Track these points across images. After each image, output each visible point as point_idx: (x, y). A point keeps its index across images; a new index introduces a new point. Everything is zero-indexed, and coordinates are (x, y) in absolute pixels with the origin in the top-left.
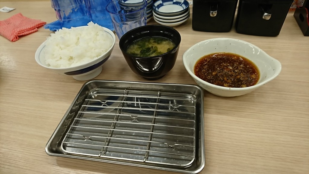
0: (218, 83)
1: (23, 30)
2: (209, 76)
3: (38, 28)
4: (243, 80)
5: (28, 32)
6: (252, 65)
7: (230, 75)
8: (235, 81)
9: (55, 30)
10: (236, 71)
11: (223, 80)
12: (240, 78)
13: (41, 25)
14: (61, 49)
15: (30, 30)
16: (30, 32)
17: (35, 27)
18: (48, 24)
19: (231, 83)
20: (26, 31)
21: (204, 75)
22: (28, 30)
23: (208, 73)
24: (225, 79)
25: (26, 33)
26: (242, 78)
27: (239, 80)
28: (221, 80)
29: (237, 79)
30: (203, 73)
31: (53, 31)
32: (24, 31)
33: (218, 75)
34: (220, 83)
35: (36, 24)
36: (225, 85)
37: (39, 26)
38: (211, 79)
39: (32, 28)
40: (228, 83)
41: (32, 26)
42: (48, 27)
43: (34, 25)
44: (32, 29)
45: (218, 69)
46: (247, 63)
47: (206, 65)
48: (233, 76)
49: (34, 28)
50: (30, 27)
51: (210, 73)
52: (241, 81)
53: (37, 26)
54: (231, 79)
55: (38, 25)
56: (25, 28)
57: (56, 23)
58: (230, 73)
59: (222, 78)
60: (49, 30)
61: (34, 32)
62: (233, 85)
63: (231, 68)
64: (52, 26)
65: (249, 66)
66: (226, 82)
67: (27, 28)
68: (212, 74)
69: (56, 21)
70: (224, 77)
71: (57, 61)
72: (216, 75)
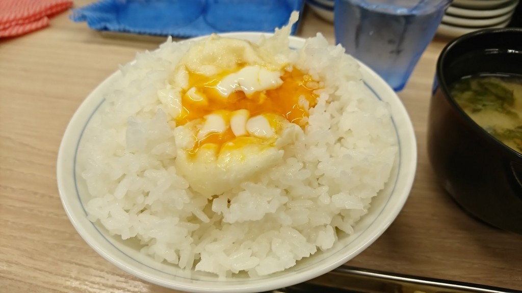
1: (6, 23)
3: (51, 16)
5: (20, 30)
9: (103, 27)
13: (59, 9)
15: (27, 21)
16: (28, 27)
17: (40, 13)
18: (84, 9)
20: (13, 23)
22: (20, 22)
25: (14, 31)
31: (97, 30)
32: (7, 25)
35: (43, 6)
37: (54, 10)
39: (34, 15)
41: (31, 12)
42: (83, 18)
43: (38, 9)
44: (33, 19)
49: (38, 17)
50: (26, 14)
53: (49, 12)
55: (51, 8)
56: (12, 17)
57: (105, 5)
60: (84, 25)
61: (37, 30)
64: (95, 14)
67: (19, 16)
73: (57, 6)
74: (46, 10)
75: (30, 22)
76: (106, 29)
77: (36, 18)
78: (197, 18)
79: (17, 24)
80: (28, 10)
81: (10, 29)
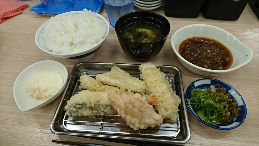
0: (200, 64)
1: (7, 13)
2: (191, 58)
3: (22, 10)
4: (220, 63)
5: (13, 15)
6: (226, 50)
7: (209, 58)
8: (214, 63)
9: (40, 13)
10: (214, 54)
11: (204, 62)
12: (217, 60)
13: (24, 7)
14: (61, 35)
15: (14, 12)
16: (15, 14)
17: (18, 9)
19: (210, 65)
20: (10, 13)
21: (187, 56)
22: (12, 12)
23: (190, 54)
24: (205, 61)
25: (11, 15)
26: (219, 61)
27: (216, 62)
28: (202, 61)
29: (215, 62)
30: (186, 54)
31: (38, 14)
32: (8, 13)
33: (199, 58)
34: (201, 64)
35: (19, 6)
36: (205, 66)
37: (23, 8)
38: (193, 60)
39: (16, 10)
40: (208, 65)
42: (33, 10)
43: (17, 8)
44: (16, 11)
45: (199, 51)
46: (223, 48)
47: (188, 47)
48: (211, 58)
49: (18, 10)
50: (13, 10)
51: (192, 55)
52: (218, 63)
53: (21, 8)
54: (210, 62)
55: (22, 7)
56: (9, 11)
57: (40, 5)
58: (209, 56)
59: (203, 60)
60: (34, 12)
61: (18, 14)
62: (212, 67)
63: (209, 51)
64: (37, 9)
65: (224, 50)
66: (206, 64)
67: (12, 10)
68: (194, 56)
69: (39, 4)
70: (204, 59)
71: (59, 47)
72: (197, 57)
73: (23, 6)
74: (20, 8)
75: (15, 12)
76: (41, 13)
77: (17, 10)
78: (70, 8)
79: (11, 13)
80: (14, 8)
81: (9, 15)
